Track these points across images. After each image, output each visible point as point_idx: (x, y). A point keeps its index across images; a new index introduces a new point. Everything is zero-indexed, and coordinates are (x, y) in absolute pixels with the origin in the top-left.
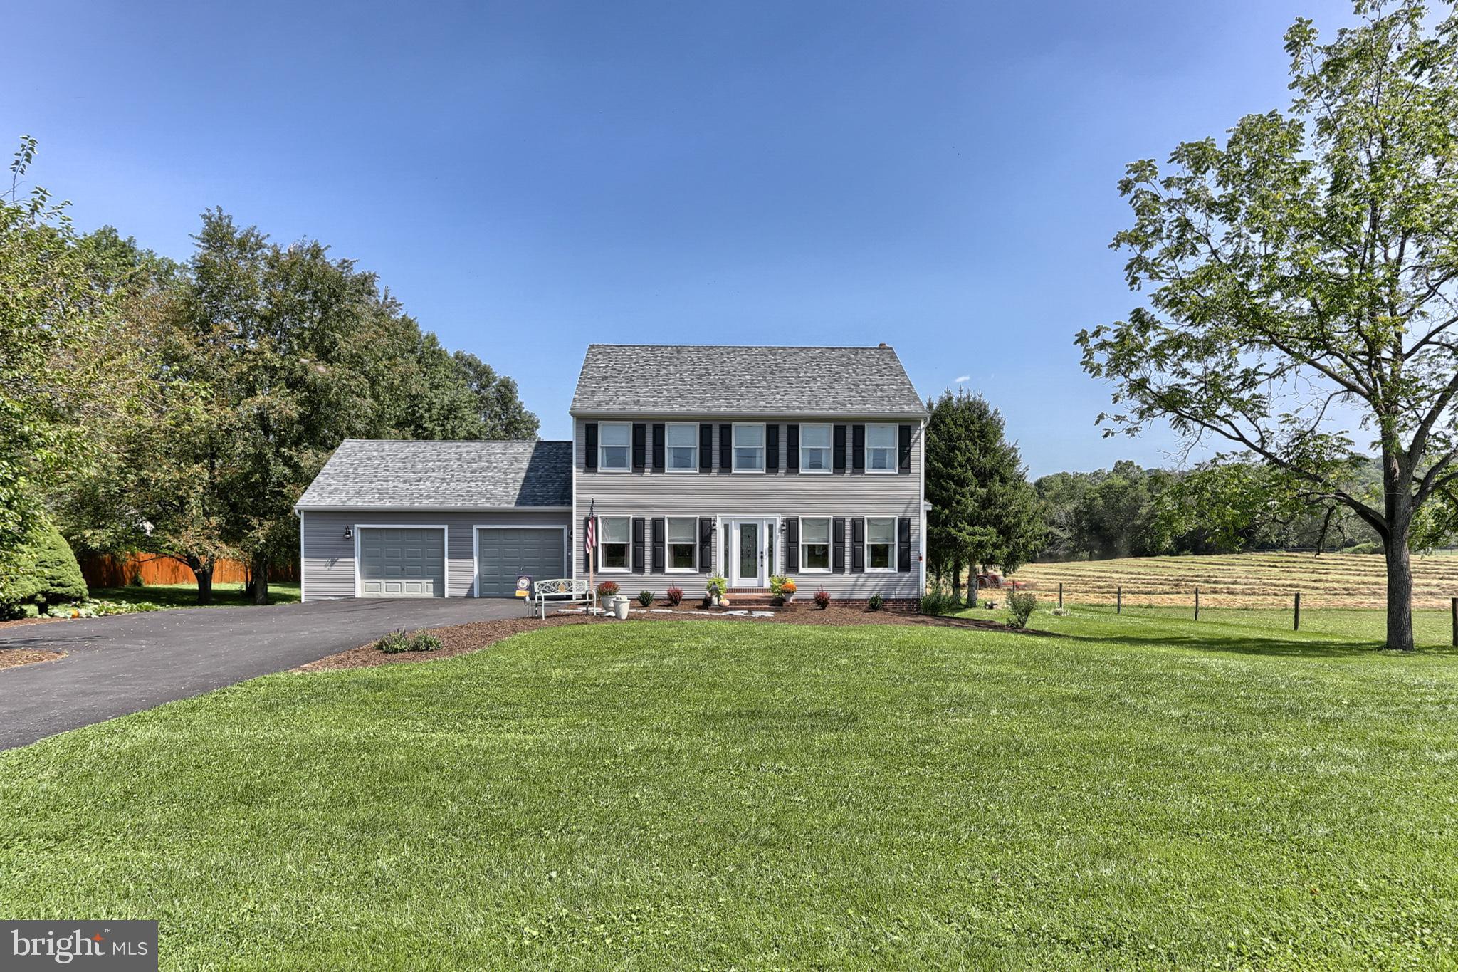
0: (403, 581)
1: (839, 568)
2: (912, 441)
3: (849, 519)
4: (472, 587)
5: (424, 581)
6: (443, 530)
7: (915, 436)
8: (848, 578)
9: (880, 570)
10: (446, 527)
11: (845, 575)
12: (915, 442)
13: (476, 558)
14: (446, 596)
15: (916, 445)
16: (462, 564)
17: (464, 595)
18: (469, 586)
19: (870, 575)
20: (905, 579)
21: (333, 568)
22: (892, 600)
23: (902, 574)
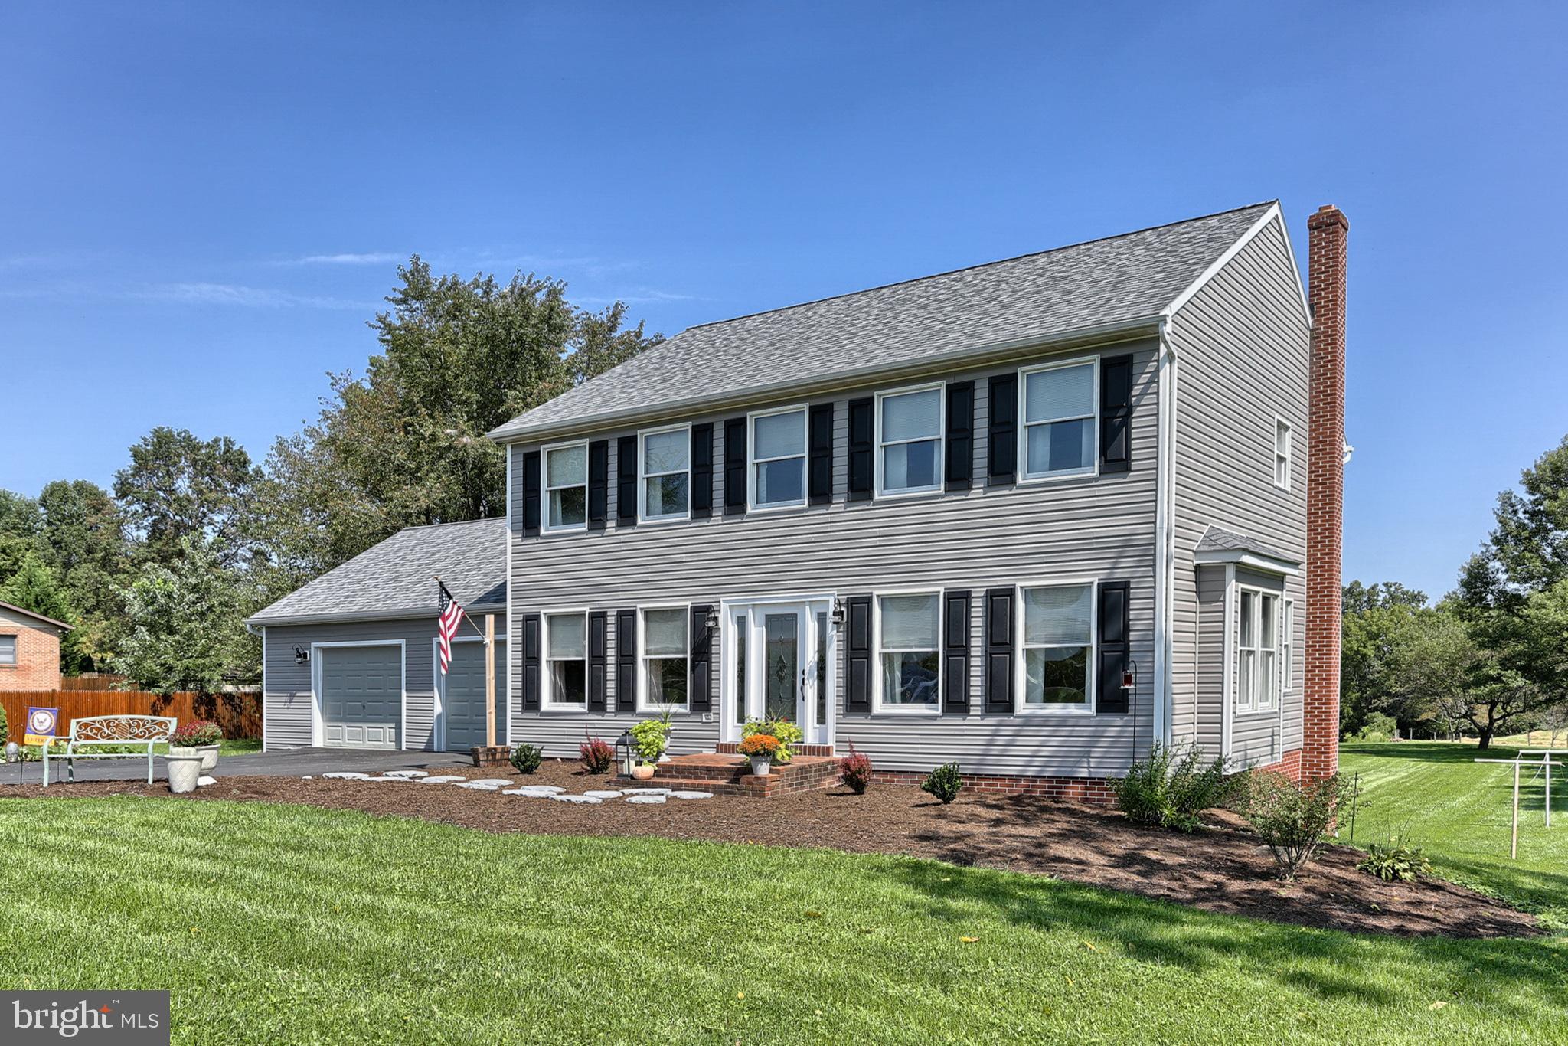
0: (365, 725)
1: (957, 705)
2: (1136, 390)
3: (982, 592)
4: (432, 735)
5: (386, 726)
6: (399, 647)
7: (1144, 379)
8: (977, 722)
9: (1055, 709)
10: (403, 642)
11: (969, 720)
12: (1143, 394)
13: (436, 689)
14: (404, 749)
15: (1147, 399)
16: (420, 697)
17: (422, 746)
18: (428, 733)
19: (1028, 721)
20: (1112, 731)
21: (293, 705)
22: (1078, 780)
23: (1107, 718)
